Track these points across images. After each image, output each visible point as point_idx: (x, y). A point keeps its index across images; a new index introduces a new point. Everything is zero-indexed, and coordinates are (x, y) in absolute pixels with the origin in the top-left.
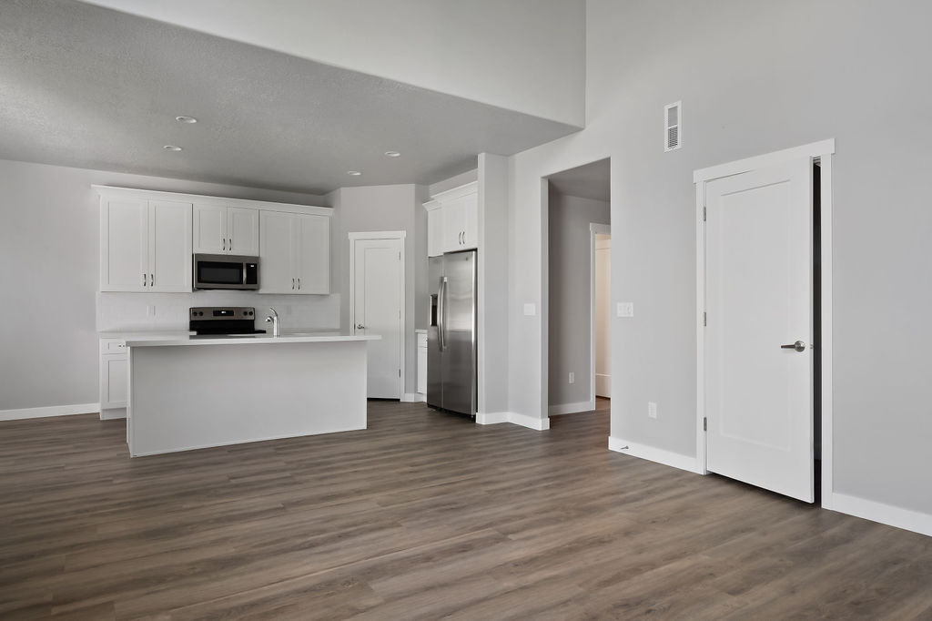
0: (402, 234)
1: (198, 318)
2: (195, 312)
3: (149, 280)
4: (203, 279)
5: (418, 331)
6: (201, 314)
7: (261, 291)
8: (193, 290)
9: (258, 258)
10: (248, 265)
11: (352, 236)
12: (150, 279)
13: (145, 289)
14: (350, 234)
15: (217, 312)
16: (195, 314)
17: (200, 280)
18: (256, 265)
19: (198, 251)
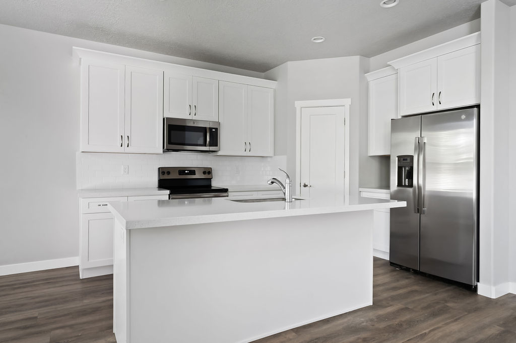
0: (347, 102)
1: (166, 177)
2: (162, 171)
3: (126, 142)
4: (172, 141)
5: (361, 189)
6: (169, 173)
7: (220, 153)
8: (164, 152)
9: (219, 123)
10: (211, 129)
11: (298, 104)
12: (126, 140)
13: (122, 150)
14: (296, 102)
15: (182, 171)
16: (163, 173)
17: (170, 142)
18: (216, 129)
19: (167, 115)
